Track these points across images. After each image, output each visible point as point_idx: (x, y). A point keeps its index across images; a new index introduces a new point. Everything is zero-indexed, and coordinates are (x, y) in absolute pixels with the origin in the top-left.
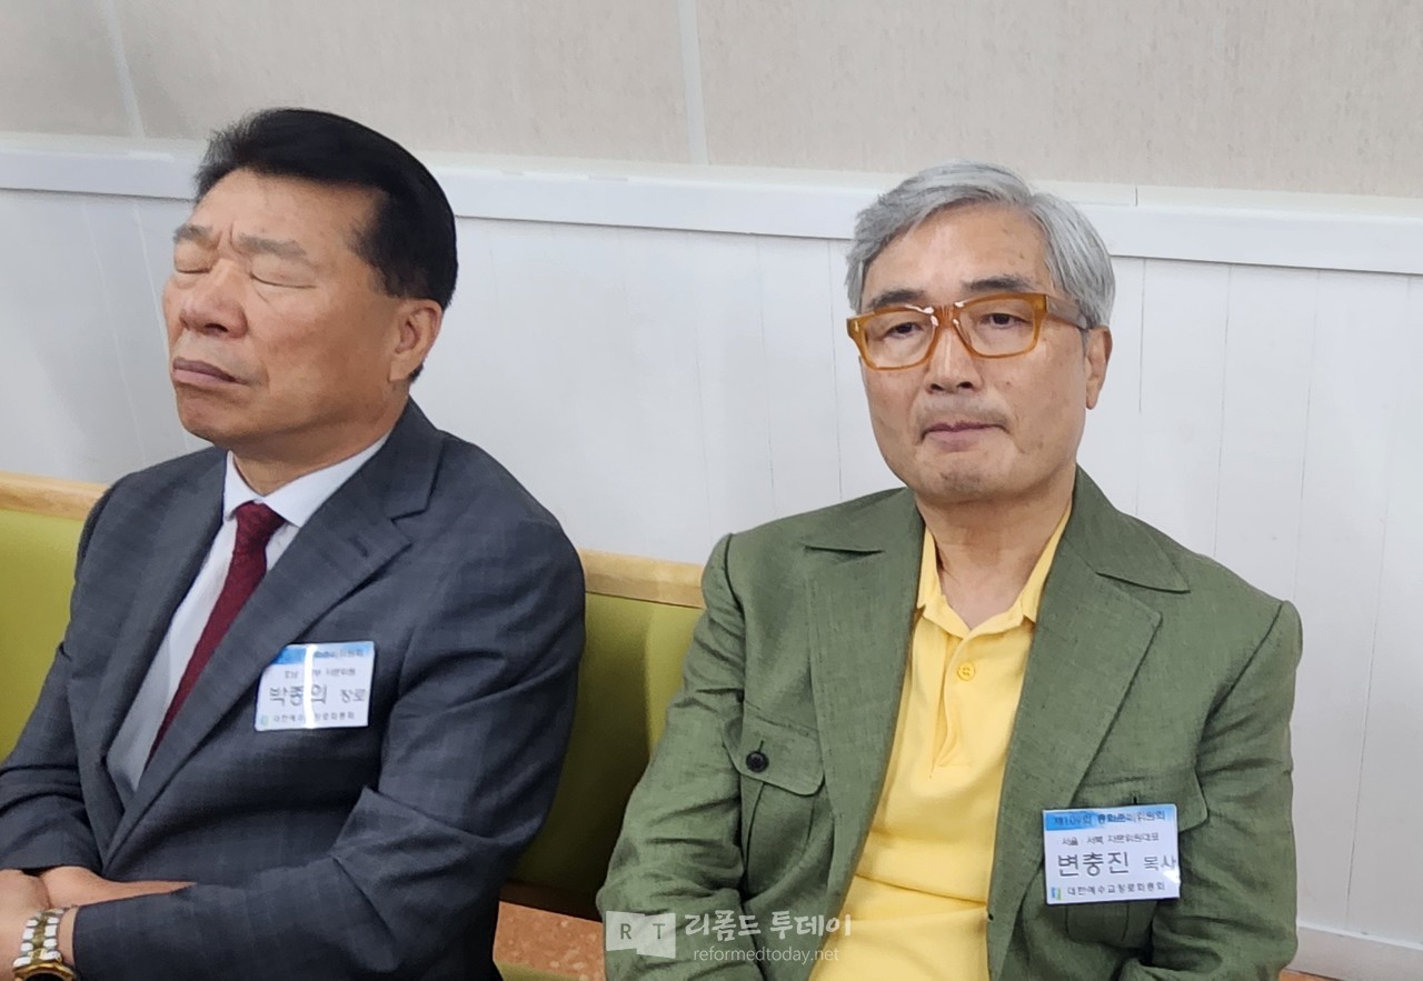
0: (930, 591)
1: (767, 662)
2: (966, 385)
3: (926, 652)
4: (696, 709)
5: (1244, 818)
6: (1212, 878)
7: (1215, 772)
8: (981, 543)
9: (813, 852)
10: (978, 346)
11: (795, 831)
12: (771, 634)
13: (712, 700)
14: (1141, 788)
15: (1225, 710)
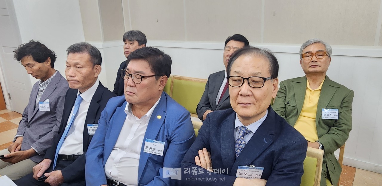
0: (308, 86)
1: (289, 93)
2: (316, 61)
3: (308, 92)
4: (280, 98)
5: (346, 113)
6: (342, 118)
7: (343, 107)
8: (314, 81)
9: (295, 112)
10: (317, 57)
11: (292, 111)
12: (289, 90)
13: (282, 97)
14: (334, 107)
15: (344, 100)
